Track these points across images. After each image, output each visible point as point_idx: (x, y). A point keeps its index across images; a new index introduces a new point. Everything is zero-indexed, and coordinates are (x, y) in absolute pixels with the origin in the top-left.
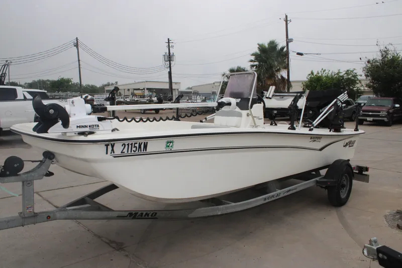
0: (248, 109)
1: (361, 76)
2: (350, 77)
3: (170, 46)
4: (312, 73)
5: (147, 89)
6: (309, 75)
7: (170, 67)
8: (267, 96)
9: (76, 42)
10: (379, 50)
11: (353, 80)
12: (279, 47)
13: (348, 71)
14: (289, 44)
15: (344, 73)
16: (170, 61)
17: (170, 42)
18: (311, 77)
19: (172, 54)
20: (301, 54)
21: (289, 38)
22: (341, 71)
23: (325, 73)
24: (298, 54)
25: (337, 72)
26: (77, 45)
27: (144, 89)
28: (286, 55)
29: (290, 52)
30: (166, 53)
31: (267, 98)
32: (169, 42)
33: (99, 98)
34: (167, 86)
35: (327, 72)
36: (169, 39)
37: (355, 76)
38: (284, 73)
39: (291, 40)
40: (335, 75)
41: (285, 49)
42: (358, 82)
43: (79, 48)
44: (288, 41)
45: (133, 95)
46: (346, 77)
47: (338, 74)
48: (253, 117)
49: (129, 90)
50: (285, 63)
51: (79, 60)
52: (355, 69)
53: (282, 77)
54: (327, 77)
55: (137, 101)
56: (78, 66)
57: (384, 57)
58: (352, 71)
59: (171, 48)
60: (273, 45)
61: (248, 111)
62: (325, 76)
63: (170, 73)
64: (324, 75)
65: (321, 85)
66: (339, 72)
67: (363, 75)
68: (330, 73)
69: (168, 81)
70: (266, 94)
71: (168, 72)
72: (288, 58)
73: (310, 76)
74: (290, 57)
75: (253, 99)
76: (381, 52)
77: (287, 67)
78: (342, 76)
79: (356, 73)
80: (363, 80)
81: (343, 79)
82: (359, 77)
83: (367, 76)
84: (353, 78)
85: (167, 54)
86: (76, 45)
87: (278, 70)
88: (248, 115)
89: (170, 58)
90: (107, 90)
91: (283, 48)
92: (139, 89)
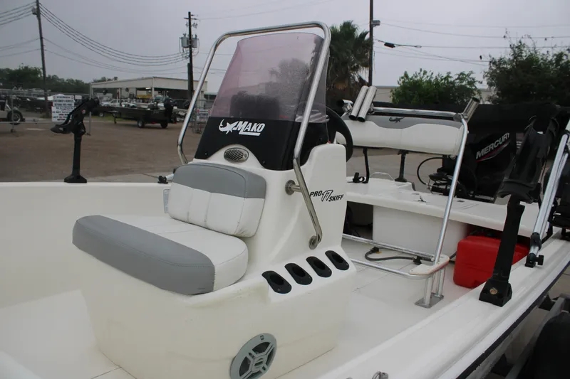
0: (291, 167)
1: (481, 83)
2: (464, 83)
3: (192, 23)
4: (406, 75)
5: (156, 89)
6: (402, 78)
7: (191, 56)
8: (354, 113)
9: (36, 7)
10: (509, 46)
11: (469, 89)
12: (358, 33)
13: (462, 74)
14: (374, 29)
15: (457, 77)
16: (190, 48)
17: (192, 17)
18: (404, 82)
19: (194, 37)
20: (391, 46)
21: (374, 19)
22: (451, 75)
23: (425, 76)
24: (387, 45)
25: (445, 75)
26: (37, 13)
27: (151, 90)
28: (369, 45)
29: (374, 41)
30: (185, 35)
31: (352, 118)
32: (190, 19)
33: (60, 101)
34: (185, 87)
35: (429, 74)
36: (189, 13)
37: (472, 83)
38: (364, 74)
39: (377, 23)
40: (442, 80)
41: (367, 37)
42: (476, 92)
43: (41, 17)
44: (373, 23)
45: (132, 97)
46: (458, 83)
47: (446, 78)
48: (308, 196)
49: (127, 90)
50: (366, 57)
51: (41, 38)
52: (472, 72)
53: (360, 79)
54: (429, 82)
55: (133, 106)
56: (40, 47)
57: (516, 56)
58: (468, 75)
59: (192, 28)
60: (348, 28)
61: (289, 174)
62: (427, 81)
63: (190, 66)
64: (424, 79)
65: (420, 95)
66: (448, 77)
67: (485, 82)
68: (434, 76)
69: (187, 79)
70: (349, 107)
71: (187, 64)
72: (371, 50)
73: (402, 80)
74: (374, 48)
75: (310, 125)
76: (512, 48)
77: (369, 64)
78: (453, 83)
79: (473, 79)
80: (484, 90)
81: (454, 86)
82: (478, 86)
83: (490, 84)
84: (468, 86)
85: (187, 36)
86: (36, 11)
87: (356, 69)
88: (289, 188)
89: (191, 42)
90: (94, 89)
91: (363, 35)
92: (144, 89)
